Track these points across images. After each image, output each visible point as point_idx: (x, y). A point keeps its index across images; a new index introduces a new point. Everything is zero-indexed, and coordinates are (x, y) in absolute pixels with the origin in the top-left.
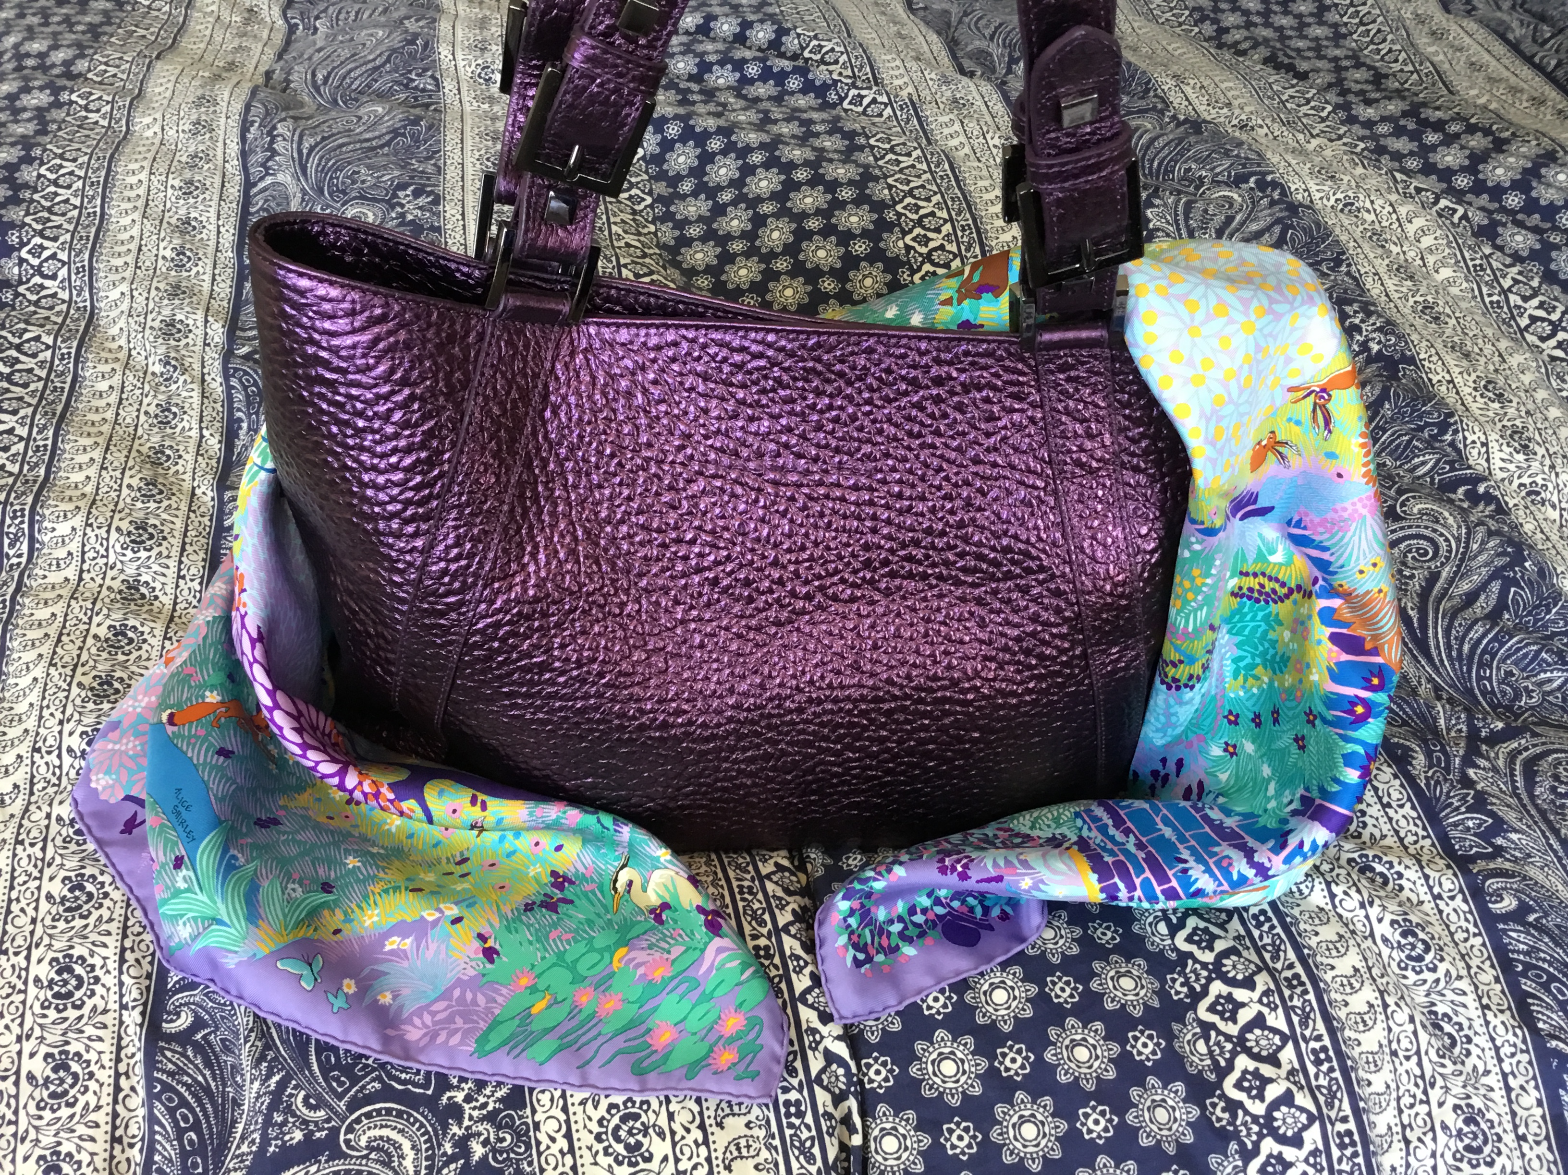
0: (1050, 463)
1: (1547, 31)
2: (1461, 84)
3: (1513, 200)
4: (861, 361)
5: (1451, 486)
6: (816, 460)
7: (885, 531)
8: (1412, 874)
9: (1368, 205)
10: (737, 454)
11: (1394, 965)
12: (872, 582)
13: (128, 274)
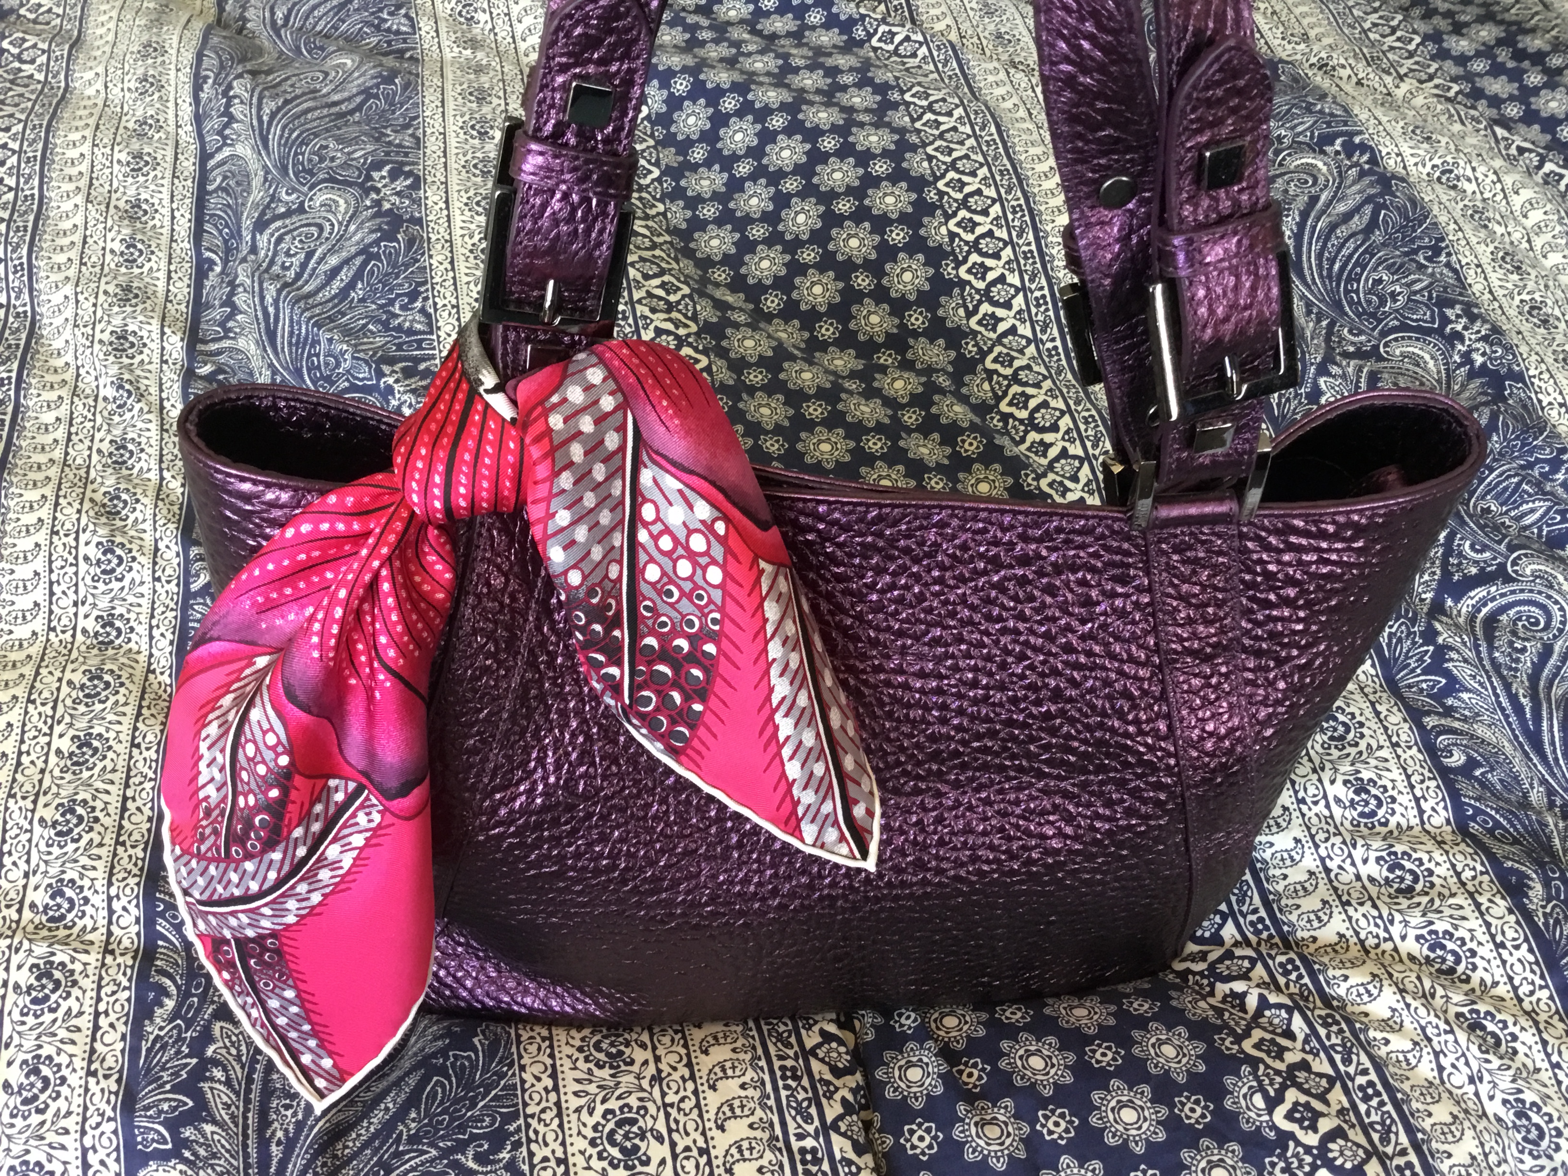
0: (1157, 651)
4: (932, 536)
5: (1560, 540)
6: (875, 643)
8: (1528, 1037)
9: (1469, 173)
12: (939, 774)
13: (72, 272)
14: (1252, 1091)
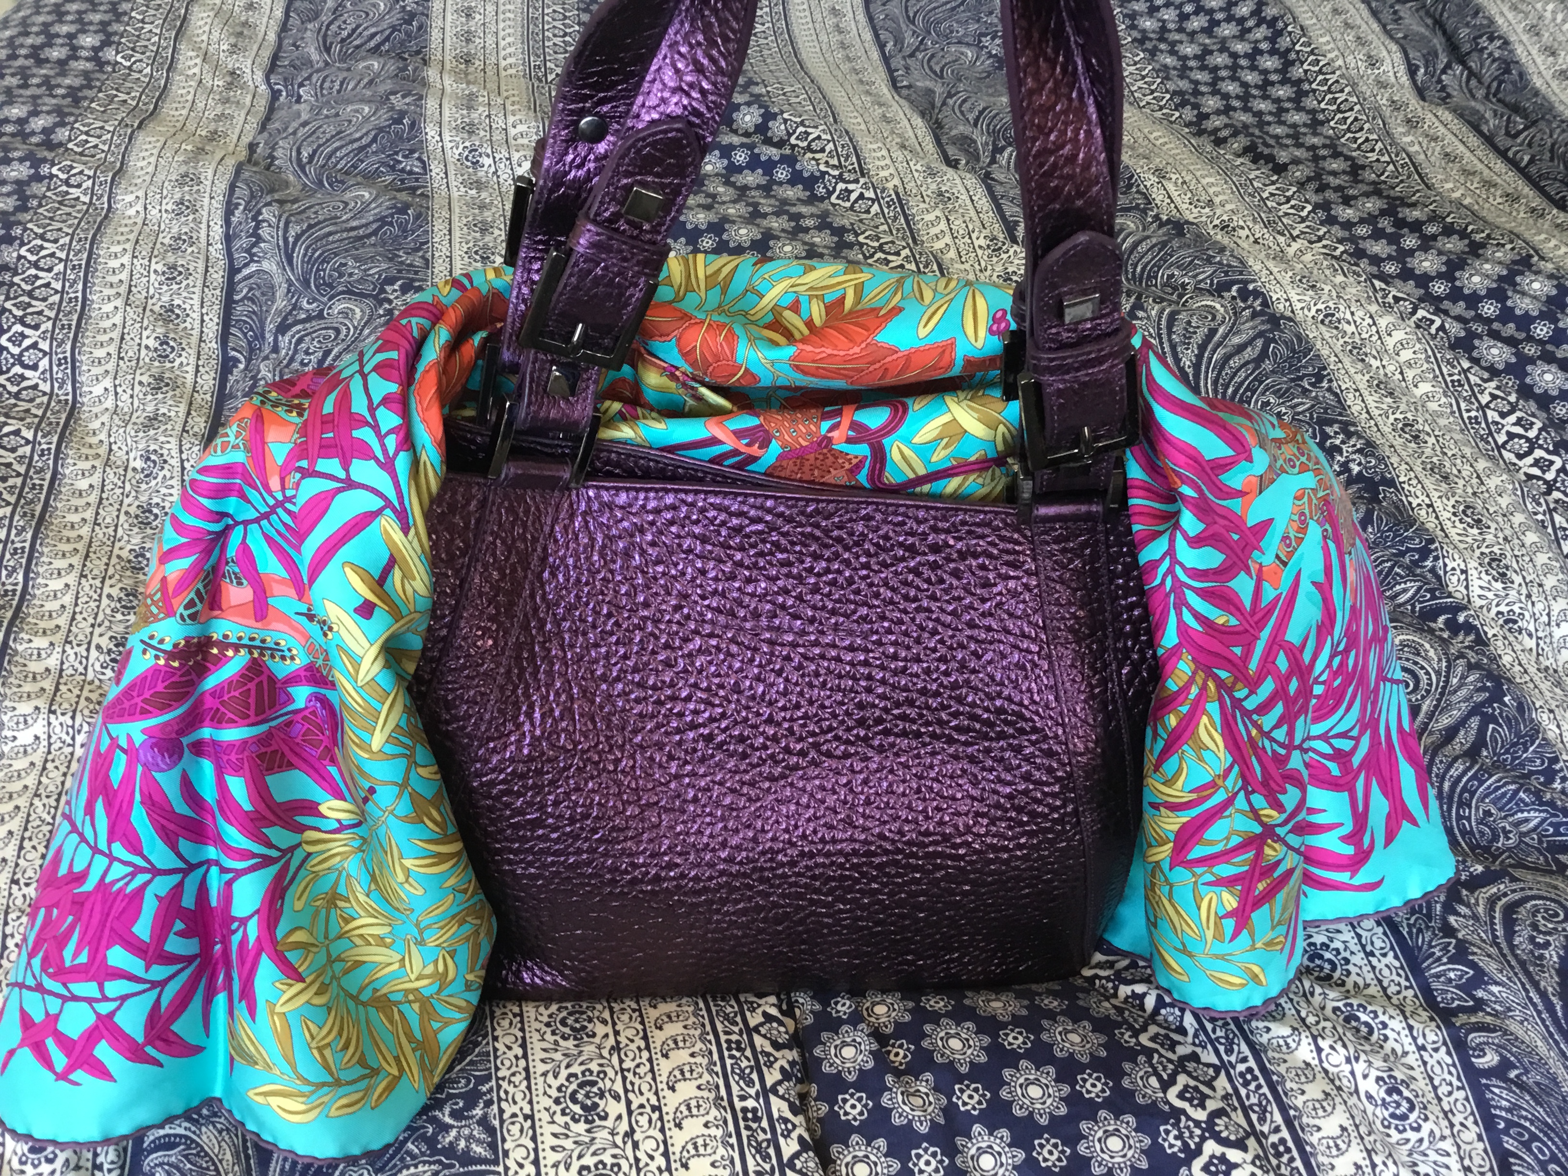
0: (1044, 628)
1: (1519, 122)
2: (1436, 177)
3: (1489, 309)
4: (860, 527)
5: (1431, 614)
6: (812, 620)
7: (880, 690)
8: (1397, 1024)
9: (1348, 316)
10: (734, 615)
11: (1378, 1123)
12: (866, 739)
13: (111, 366)
14: (1148, 1075)
